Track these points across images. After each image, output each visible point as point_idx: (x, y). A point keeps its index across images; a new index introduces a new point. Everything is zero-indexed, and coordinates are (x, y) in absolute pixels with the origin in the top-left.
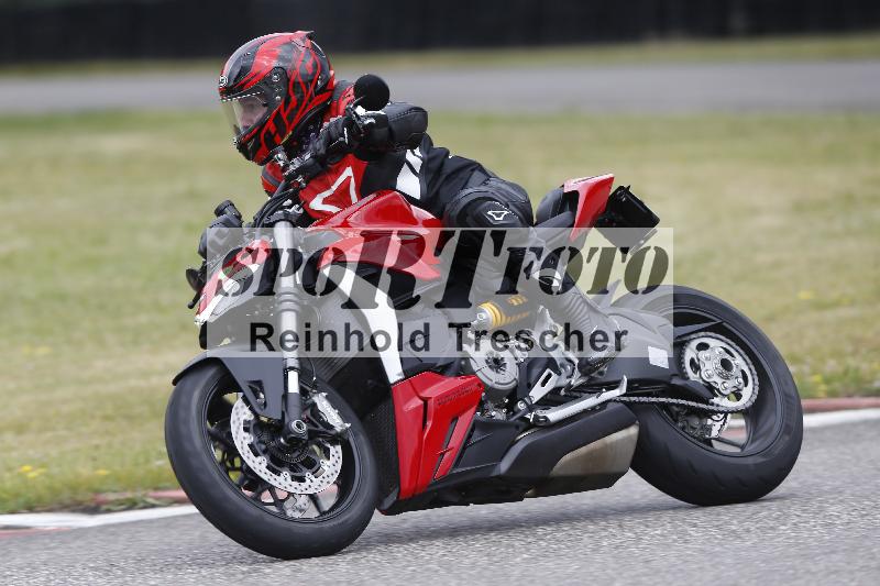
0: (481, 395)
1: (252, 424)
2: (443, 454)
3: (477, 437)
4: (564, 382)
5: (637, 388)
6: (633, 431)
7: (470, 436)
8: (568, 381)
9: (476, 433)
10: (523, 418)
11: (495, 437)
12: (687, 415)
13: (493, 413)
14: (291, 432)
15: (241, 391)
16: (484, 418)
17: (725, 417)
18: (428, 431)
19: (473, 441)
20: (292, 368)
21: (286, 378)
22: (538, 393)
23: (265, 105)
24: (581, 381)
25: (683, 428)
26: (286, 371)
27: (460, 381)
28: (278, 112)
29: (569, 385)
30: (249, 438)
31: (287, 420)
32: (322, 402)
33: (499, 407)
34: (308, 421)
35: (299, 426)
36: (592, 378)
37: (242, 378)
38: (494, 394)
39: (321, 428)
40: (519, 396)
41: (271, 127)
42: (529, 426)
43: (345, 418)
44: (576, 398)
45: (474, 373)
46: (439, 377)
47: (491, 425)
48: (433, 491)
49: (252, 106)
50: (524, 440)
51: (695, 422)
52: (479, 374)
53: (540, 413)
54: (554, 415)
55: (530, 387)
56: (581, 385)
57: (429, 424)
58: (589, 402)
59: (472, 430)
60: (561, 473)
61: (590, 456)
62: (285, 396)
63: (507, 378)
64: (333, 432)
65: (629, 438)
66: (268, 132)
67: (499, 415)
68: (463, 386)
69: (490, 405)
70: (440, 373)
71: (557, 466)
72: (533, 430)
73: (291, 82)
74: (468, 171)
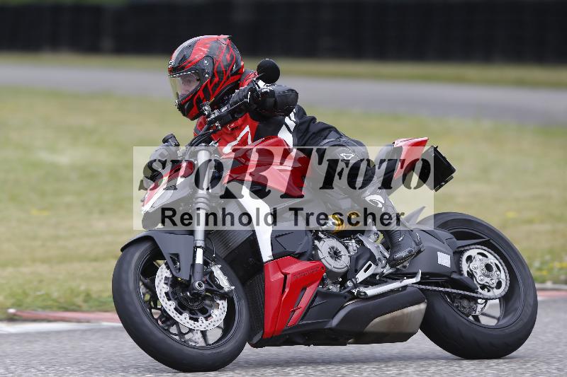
0: (320, 274)
1: (170, 279)
2: (294, 311)
3: (318, 301)
4: (380, 270)
5: (428, 279)
6: (423, 306)
7: (313, 301)
8: (382, 270)
9: (317, 299)
10: (350, 292)
11: (330, 302)
12: (461, 298)
13: (331, 287)
14: (194, 289)
15: (165, 259)
16: (324, 290)
17: (486, 302)
18: (285, 294)
19: (315, 304)
20: (199, 247)
21: (195, 253)
22: (361, 276)
23: (198, 80)
24: (391, 271)
25: (457, 307)
26: (195, 248)
27: (309, 264)
29: (382, 273)
30: (166, 289)
31: (192, 281)
32: (217, 271)
33: (335, 283)
34: (206, 282)
35: (200, 285)
36: (398, 269)
37: (167, 249)
38: (332, 275)
39: (215, 288)
40: (349, 277)
41: (201, 95)
42: (353, 297)
43: (231, 283)
44: (386, 282)
45: (320, 260)
46: (297, 260)
47: (329, 295)
48: (286, 335)
49: (190, 81)
50: (350, 306)
51: (465, 303)
52: (323, 260)
53: (362, 289)
54: (371, 291)
55: (357, 271)
56: (390, 274)
57: (287, 290)
58: (395, 285)
59: (315, 297)
60: (372, 330)
61: (393, 320)
62: (193, 265)
63: (342, 264)
64: (222, 291)
65: (420, 310)
66: (199, 98)
67: (334, 289)
68: (311, 268)
69: (329, 281)
70: (297, 258)
71: (370, 324)
72: (356, 300)
73: (216, 67)
74: (327, 131)
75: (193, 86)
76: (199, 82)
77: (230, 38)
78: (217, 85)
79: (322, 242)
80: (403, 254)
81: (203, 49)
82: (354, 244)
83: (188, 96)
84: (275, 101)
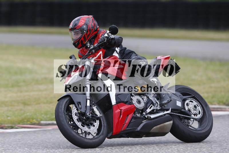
0: (134, 110)
2: (124, 124)
3: (133, 120)
4: (155, 108)
6: (171, 122)
7: (131, 120)
10: (144, 117)
11: (137, 121)
12: (184, 119)
14: (87, 116)
15: (75, 104)
16: (135, 116)
17: (194, 120)
18: (121, 118)
21: (87, 102)
22: (148, 110)
23: (81, 33)
25: (183, 122)
26: (87, 100)
27: (130, 106)
28: (85, 35)
29: (157, 109)
30: (76, 118)
31: (86, 113)
32: (95, 109)
33: (138, 113)
34: (91, 113)
35: (89, 114)
36: (162, 108)
37: (76, 100)
38: (138, 110)
39: (95, 115)
40: (144, 111)
41: (82, 39)
42: (146, 119)
43: (100, 113)
44: (158, 112)
45: (133, 104)
46: (125, 104)
47: (136, 118)
49: (78, 34)
50: (144, 122)
51: (186, 121)
52: (135, 104)
53: (149, 115)
54: (152, 116)
55: (147, 109)
56: (159, 109)
57: (121, 116)
58: (161, 114)
59: (132, 119)
60: (153, 131)
61: (160, 128)
62: (86, 106)
63: (141, 106)
64: (97, 117)
65: (170, 124)
67: (138, 115)
68: (130, 107)
71: (152, 129)
72: (147, 120)
73: (88, 28)
74: (131, 53)
75: (79, 36)
76: (81, 34)
77: (93, 17)
78: (89, 35)
79: (134, 97)
80: (165, 102)
81: (82, 21)
82: (146, 98)
83: (77, 40)
84: (115, 42)
